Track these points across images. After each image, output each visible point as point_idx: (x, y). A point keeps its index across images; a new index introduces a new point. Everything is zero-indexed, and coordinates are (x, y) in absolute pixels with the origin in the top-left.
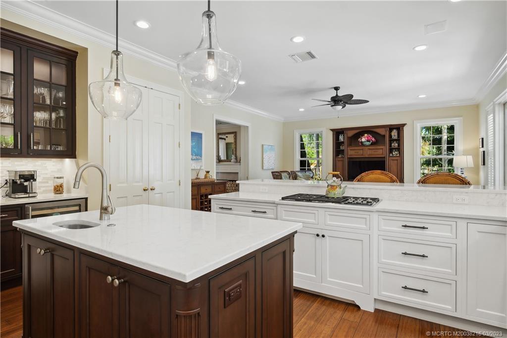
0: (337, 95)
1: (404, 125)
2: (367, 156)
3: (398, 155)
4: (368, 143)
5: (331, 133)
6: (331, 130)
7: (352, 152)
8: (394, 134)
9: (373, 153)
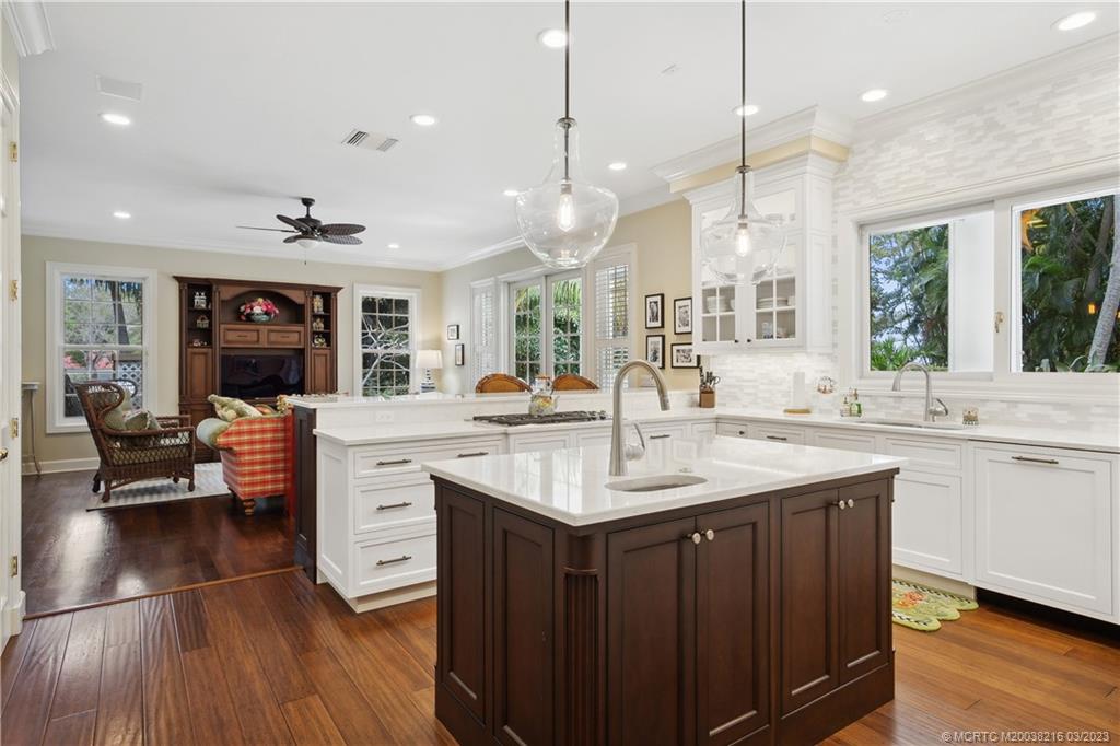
0: (308, 215)
1: (339, 289)
2: (266, 346)
3: (324, 346)
4: (265, 318)
5: (174, 287)
6: (178, 279)
7: (231, 336)
8: (318, 303)
9: (280, 339)
